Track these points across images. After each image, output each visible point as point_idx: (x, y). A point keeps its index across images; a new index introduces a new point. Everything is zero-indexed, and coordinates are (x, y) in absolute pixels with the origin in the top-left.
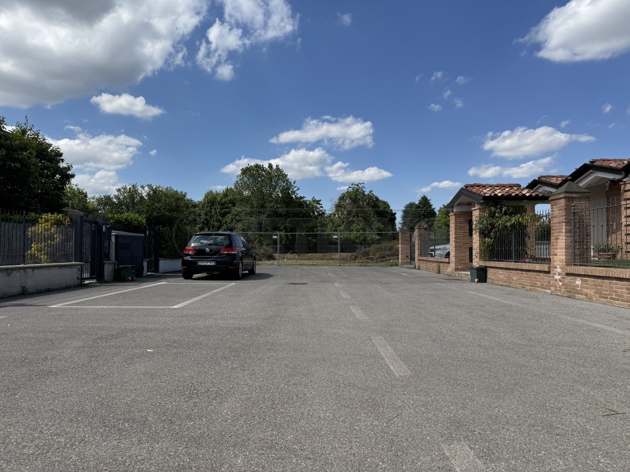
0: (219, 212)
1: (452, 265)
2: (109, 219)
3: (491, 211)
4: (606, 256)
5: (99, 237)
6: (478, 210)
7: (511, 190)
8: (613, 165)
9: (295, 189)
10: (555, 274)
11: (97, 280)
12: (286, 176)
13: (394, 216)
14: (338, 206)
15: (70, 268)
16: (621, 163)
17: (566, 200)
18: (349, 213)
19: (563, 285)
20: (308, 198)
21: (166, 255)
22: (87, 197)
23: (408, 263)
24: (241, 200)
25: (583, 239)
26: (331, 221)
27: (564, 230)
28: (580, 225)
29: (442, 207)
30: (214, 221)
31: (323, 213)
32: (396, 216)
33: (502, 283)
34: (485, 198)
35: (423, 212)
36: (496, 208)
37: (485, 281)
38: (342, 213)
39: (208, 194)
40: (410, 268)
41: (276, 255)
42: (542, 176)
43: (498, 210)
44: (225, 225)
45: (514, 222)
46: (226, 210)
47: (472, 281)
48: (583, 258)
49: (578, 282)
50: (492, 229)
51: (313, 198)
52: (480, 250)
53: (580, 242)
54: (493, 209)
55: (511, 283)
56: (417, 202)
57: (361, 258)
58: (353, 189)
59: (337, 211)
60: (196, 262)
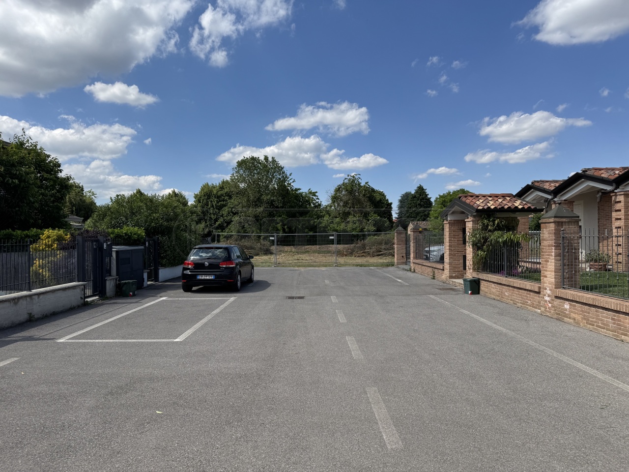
0: (216, 205)
1: (447, 272)
2: (109, 234)
3: (484, 224)
4: (597, 267)
5: (101, 255)
6: (471, 222)
7: (503, 202)
8: (605, 175)
9: (291, 181)
10: (545, 295)
11: (99, 297)
12: (282, 168)
13: (390, 206)
14: (335, 199)
15: (74, 289)
16: (612, 173)
17: (555, 224)
18: (346, 203)
19: (552, 306)
20: (304, 190)
21: (165, 264)
22: (83, 191)
23: (404, 263)
24: (237, 193)
25: (572, 262)
26: (328, 213)
27: (553, 254)
28: (568, 249)
29: (438, 197)
30: (210, 214)
31: (320, 205)
32: (392, 206)
33: (495, 297)
34: (478, 211)
35: (419, 202)
36: (489, 220)
37: (479, 293)
38: (338, 204)
39: (204, 186)
40: (406, 270)
41: (273, 248)
42: (535, 181)
43: (491, 223)
44: (222, 218)
45: (506, 239)
46: (222, 203)
47: (466, 292)
48: (572, 281)
49: (567, 306)
50: (485, 242)
51: (309, 190)
52: (473, 262)
53: (568, 265)
54: (486, 221)
55: (503, 297)
56: (413, 192)
57: (357, 252)
58: (349, 180)
59: (334, 202)
60: (195, 276)
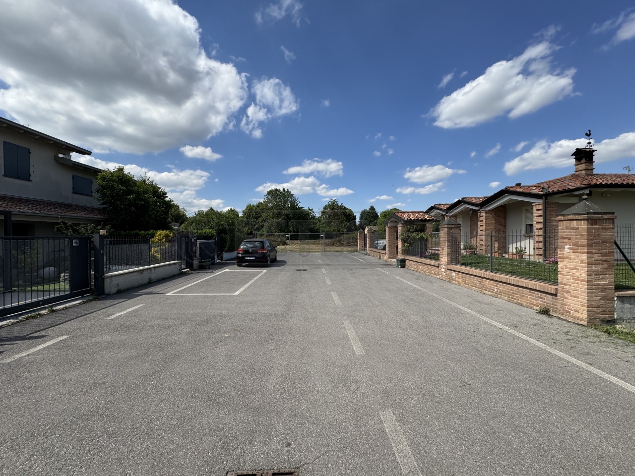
0: (255, 216)
1: (387, 255)
2: (195, 233)
3: (408, 228)
4: (470, 252)
6: (401, 227)
7: (419, 216)
8: (474, 201)
9: (298, 203)
10: (442, 268)
11: (190, 269)
12: (293, 195)
14: (323, 213)
15: (175, 265)
16: (478, 200)
17: (448, 229)
18: (330, 216)
19: (446, 274)
20: (306, 208)
21: (227, 250)
23: (363, 250)
24: (267, 210)
25: (457, 249)
26: (320, 221)
28: (455, 243)
29: (382, 212)
30: (252, 221)
31: (315, 216)
32: (356, 217)
33: (414, 269)
34: (405, 221)
35: (371, 216)
36: (411, 226)
37: (405, 267)
38: (325, 216)
39: (248, 206)
40: (364, 254)
41: (288, 241)
42: (436, 204)
44: (258, 224)
45: (420, 237)
46: (258, 215)
47: (398, 266)
48: (457, 260)
49: (454, 274)
51: (309, 208)
52: (402, 250)
53: (455, 251)
55: (418, 269)
56: (368, 210)
57: (336, 243)
58: (332, 202)
59: (323, 215)
60: (244, 257)
